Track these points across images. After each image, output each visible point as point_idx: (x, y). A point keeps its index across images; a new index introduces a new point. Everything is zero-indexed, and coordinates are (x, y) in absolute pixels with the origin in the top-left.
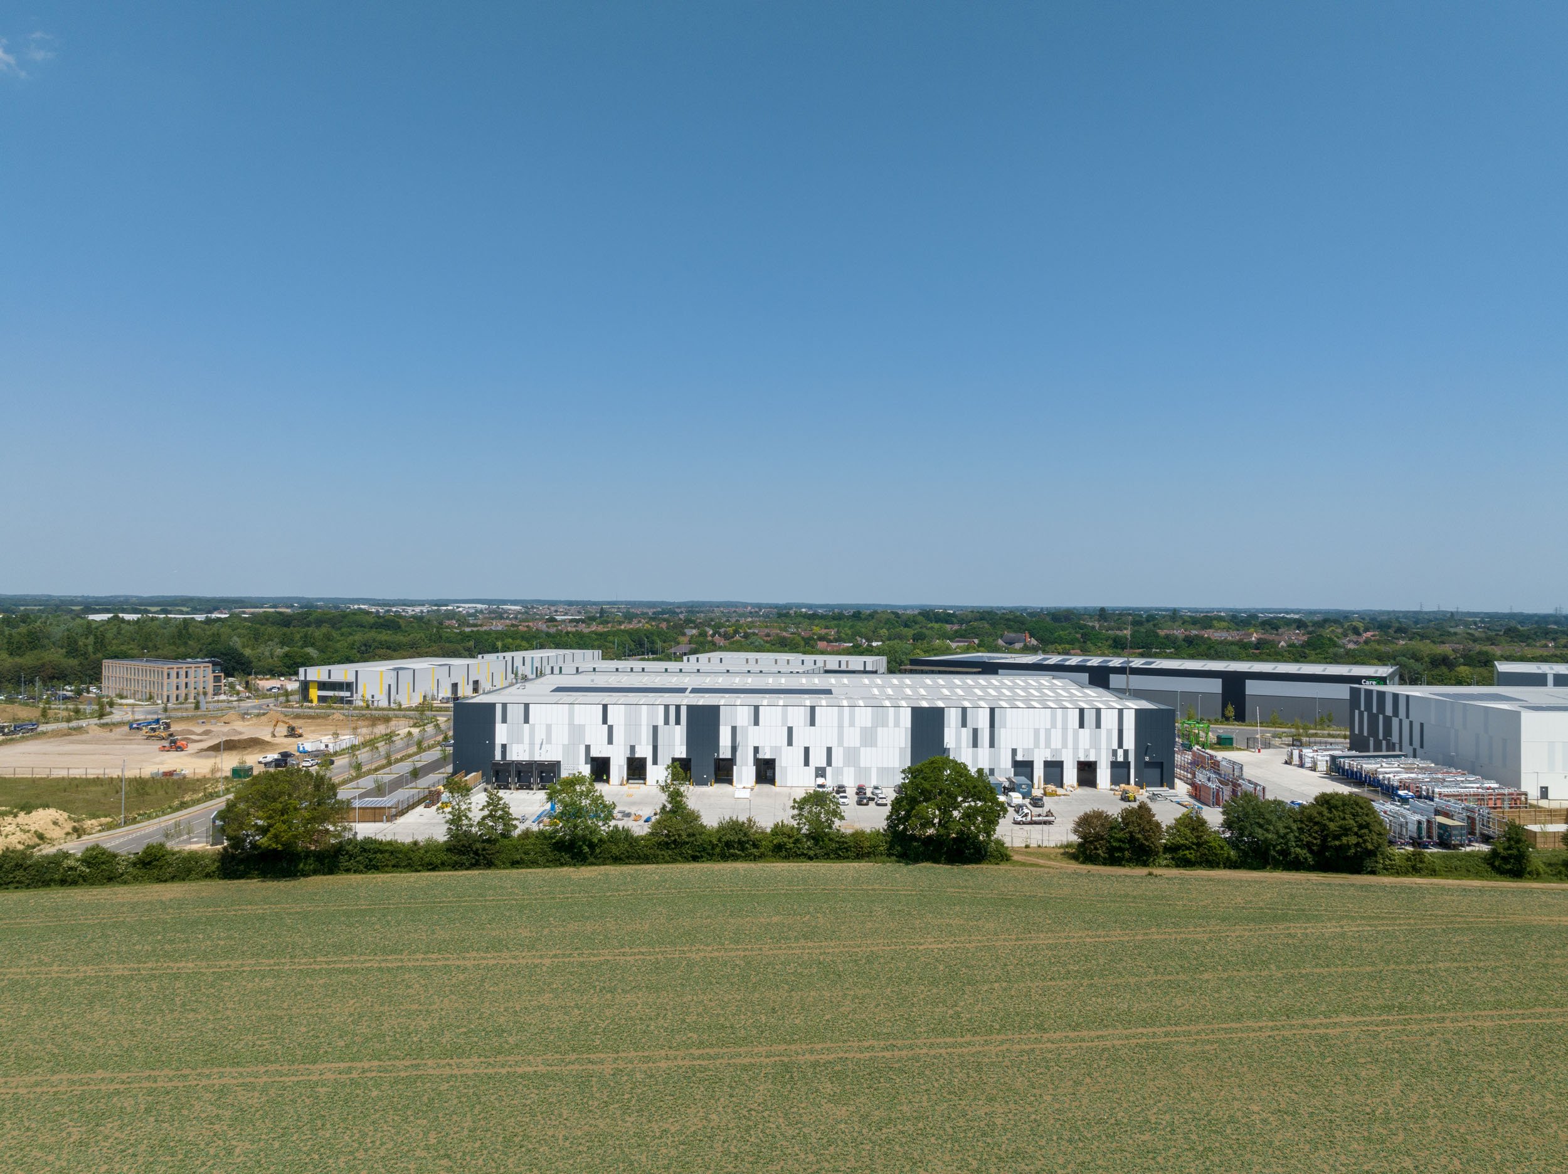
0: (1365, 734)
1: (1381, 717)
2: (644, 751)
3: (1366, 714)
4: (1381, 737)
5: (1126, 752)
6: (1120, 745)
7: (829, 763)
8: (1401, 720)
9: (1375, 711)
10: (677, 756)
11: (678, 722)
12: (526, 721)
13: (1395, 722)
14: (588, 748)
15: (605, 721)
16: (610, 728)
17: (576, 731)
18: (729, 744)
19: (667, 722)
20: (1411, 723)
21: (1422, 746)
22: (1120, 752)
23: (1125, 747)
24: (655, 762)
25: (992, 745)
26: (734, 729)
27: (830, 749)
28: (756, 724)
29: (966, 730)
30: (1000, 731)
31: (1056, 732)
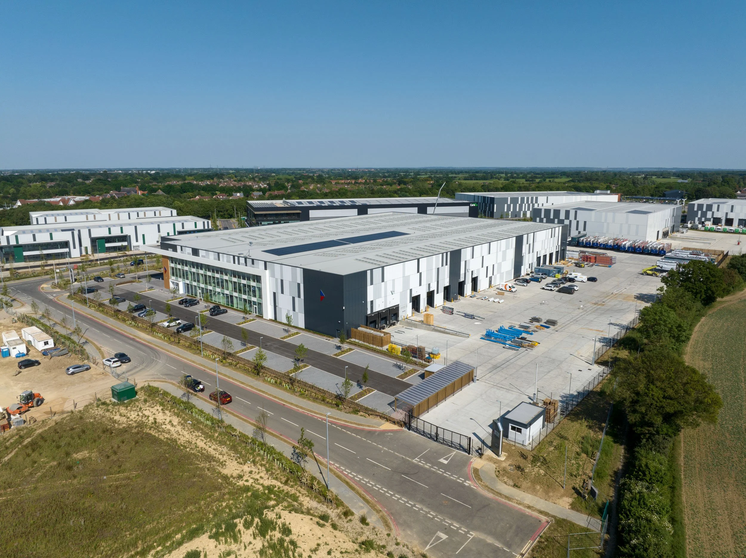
2: (433, 287)
3: (545, 219)
5: (559, 247)
6: (558, 244)
7: (493, 274)
10: (446, 285)
11: (446, 264)
12: (383, 281)
14: (411, 290)
15: (418, 271)
16: (421, 274)
17: (406, 280)
18: (464, 272)
19: (442, 265)
20: (578, 222)
21: (584, 230)
24: (438, 293)
25: (533, 251)
26: (466, 262)
27: (493, 265)
28: (473, 258)
29: (528, 245)
30: (535, 243)
31: (546, 241)
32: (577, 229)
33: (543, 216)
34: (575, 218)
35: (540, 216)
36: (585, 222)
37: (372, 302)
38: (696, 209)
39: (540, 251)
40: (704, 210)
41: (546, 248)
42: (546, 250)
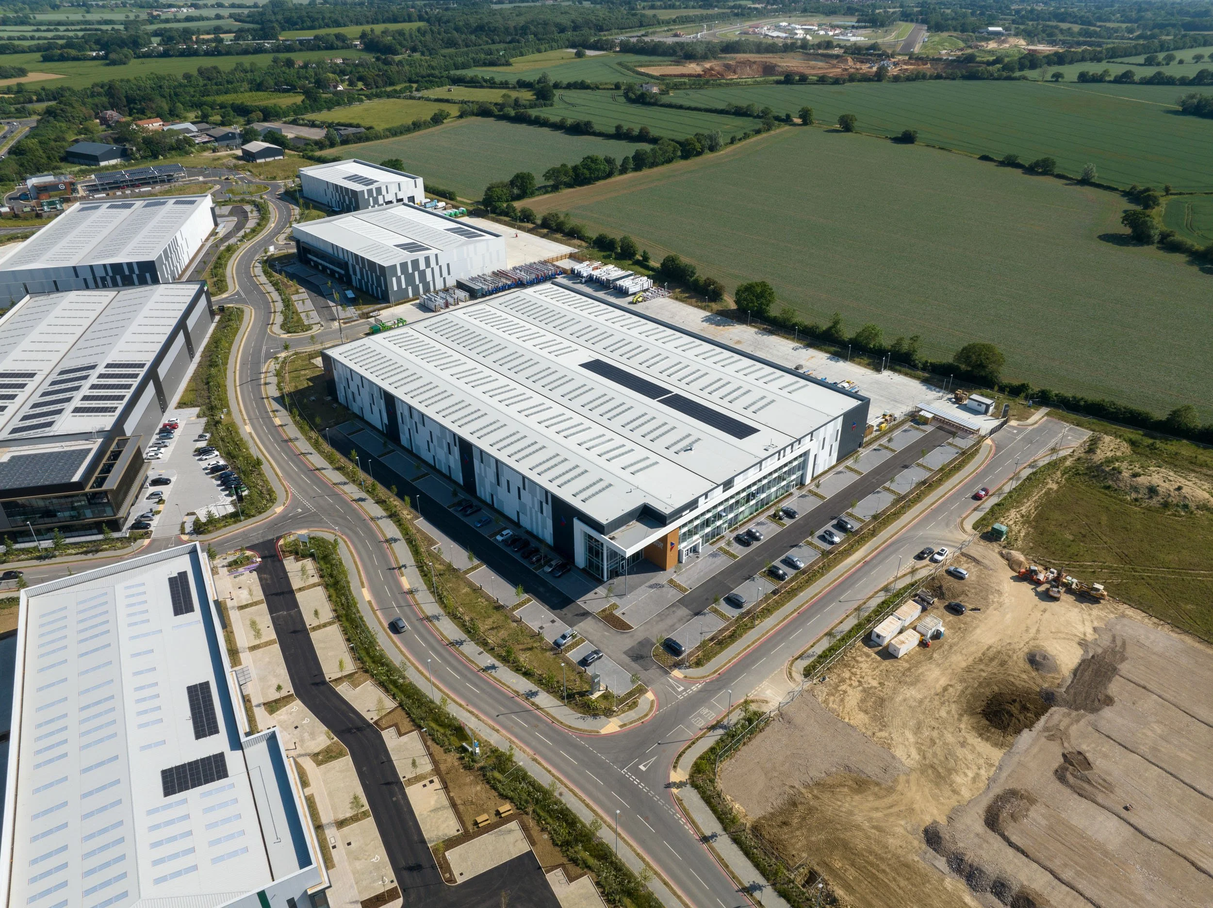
0: (404, 286)
1: (416, 273)
3: (403, 277)
4: (417, 282)
8: (433, 269)
9: (410, 271)
13: (428, 272)
20: (440, 267)
21: (449, 274)
32: (441, 276)
33: (399, 274)
34: (437, 264)
35: (395, 274)
36: (448, 265)
38: (366, 197)
40: (375, 195)
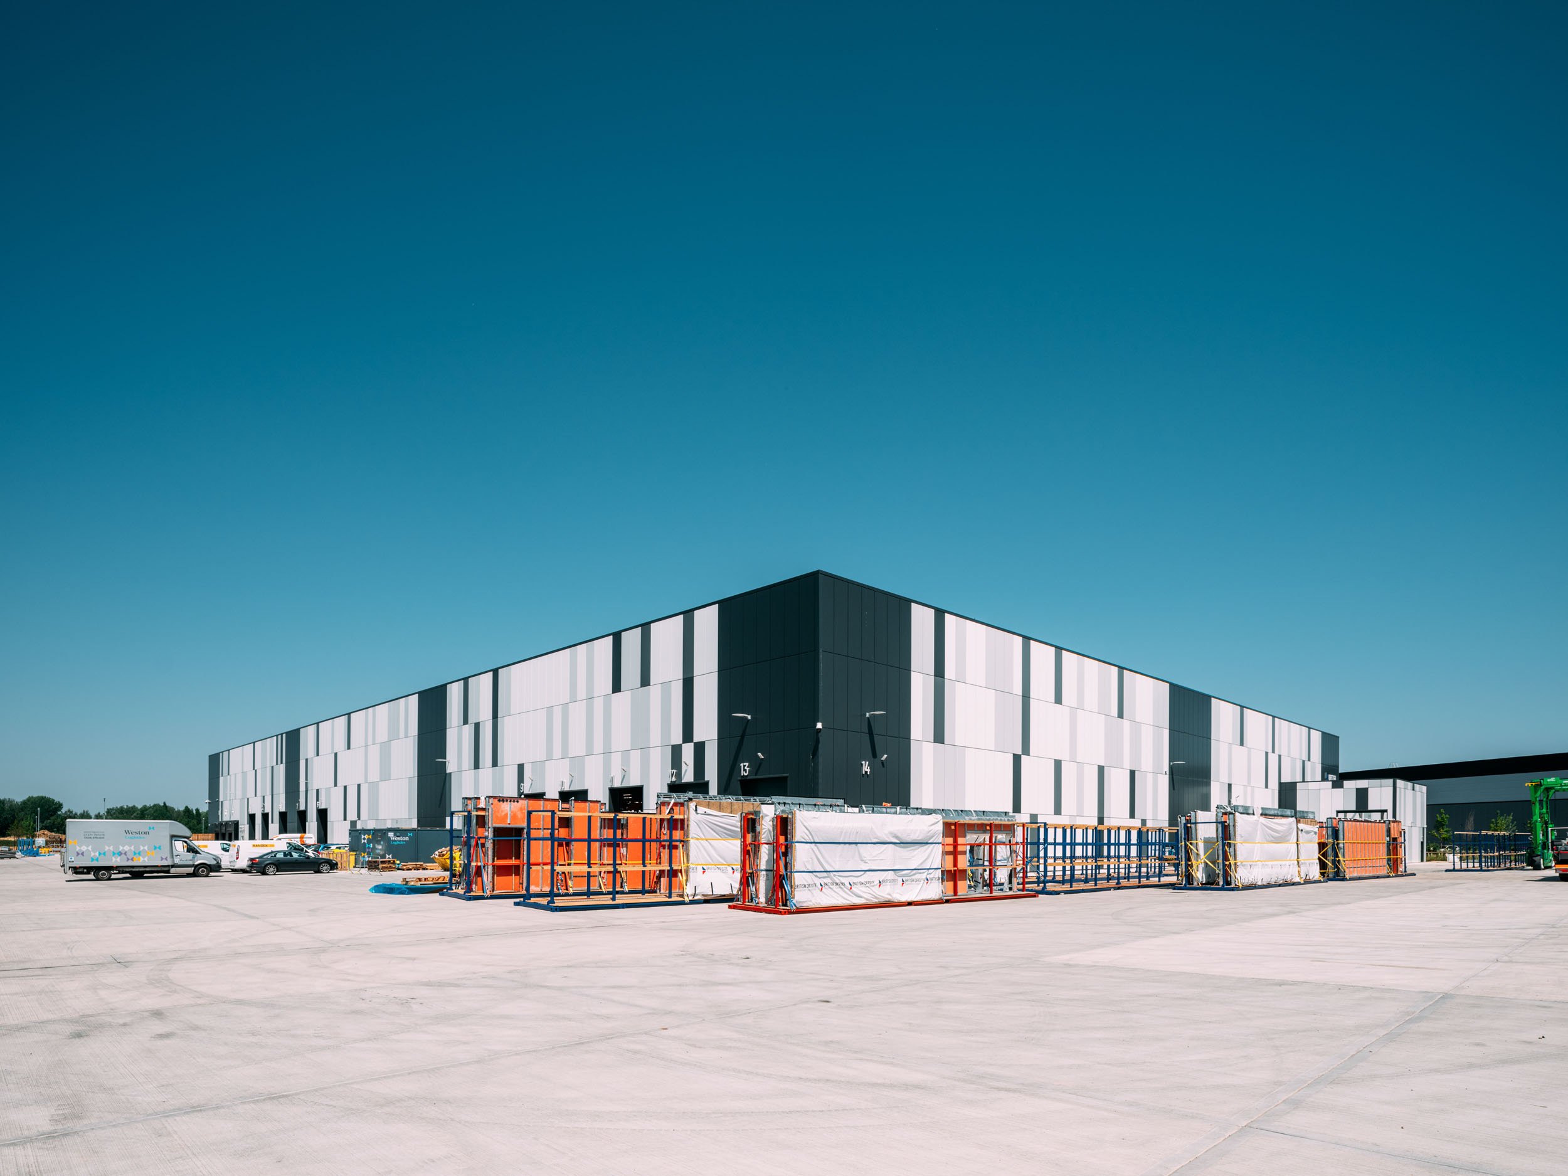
5: (700, 749)
6: (688, 735)
10: (281, 811)
11: (282, 763)
12: (229, 773)
18: (304, 790)
19: (277, 764)
22: (688, 751)
23: (696, 739)
25: (495, 763)
27: (359, 786)
28: (318, 755)
29: (468, 730)
30: (505, 723)
31: (578, 711)
37: (222, 802)
39: (539, 765)
41: (577, 747)
42: (577, 763)
